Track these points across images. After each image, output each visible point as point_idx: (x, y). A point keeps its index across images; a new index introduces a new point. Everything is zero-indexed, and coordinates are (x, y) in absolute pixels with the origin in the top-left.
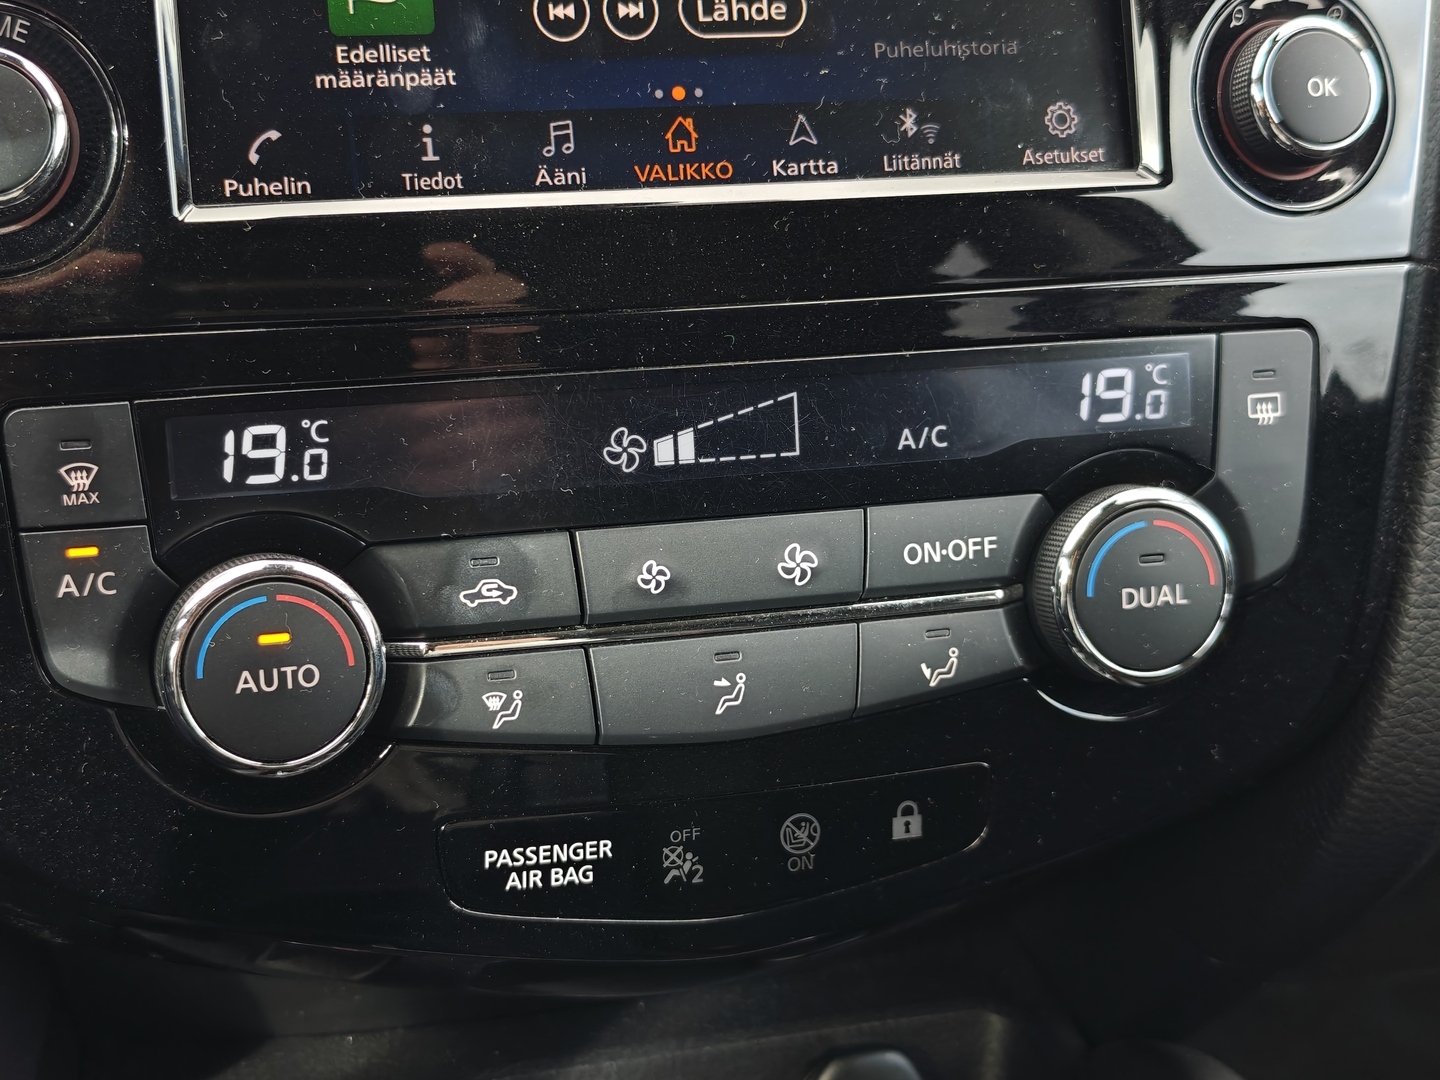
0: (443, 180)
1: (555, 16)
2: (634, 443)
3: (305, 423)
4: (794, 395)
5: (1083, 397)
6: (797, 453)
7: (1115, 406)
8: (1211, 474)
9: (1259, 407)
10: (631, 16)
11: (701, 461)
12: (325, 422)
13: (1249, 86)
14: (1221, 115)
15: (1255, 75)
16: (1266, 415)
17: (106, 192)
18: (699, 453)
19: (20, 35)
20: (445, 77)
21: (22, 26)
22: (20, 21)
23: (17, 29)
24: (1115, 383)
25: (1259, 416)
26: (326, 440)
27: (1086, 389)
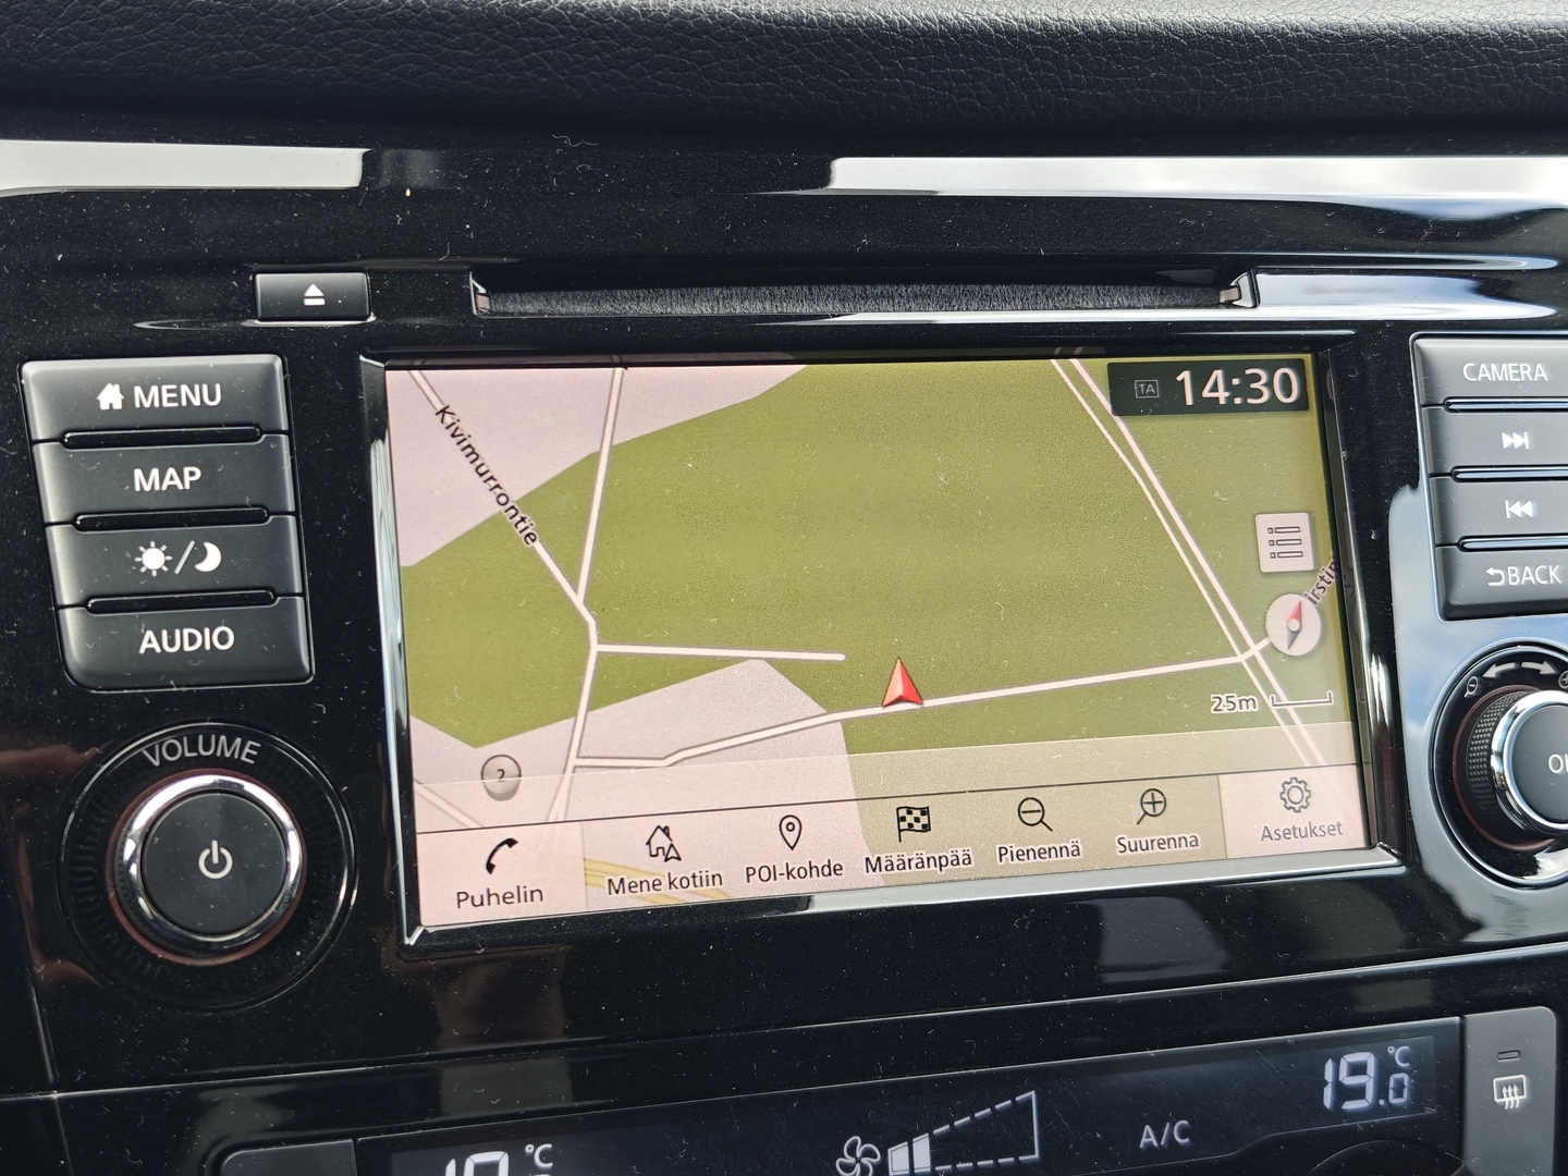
2: (869, 1153)
3: (529, 1149)
4: (1032, 1094)
5: (1326, 1083)
6: (1036, 1156)
7: (1359, 1093)
8: (1458, 1164)
9: (1504, 1090)
11: (937, 1168)
12: (549, 1146)
13: (1488, 763)
14: (1457, 787)
15: (1495, 747)
16: (1512, 1099)
17: (334, 918)
18: (935, 1160)
19: (248, 756)
21: (252, 747)
22: (250, 743)
23: (247, 750)
24: (1359, 1069)
25: (1506, 1099)
26: (550, 1165)
27: (1329, 1075)
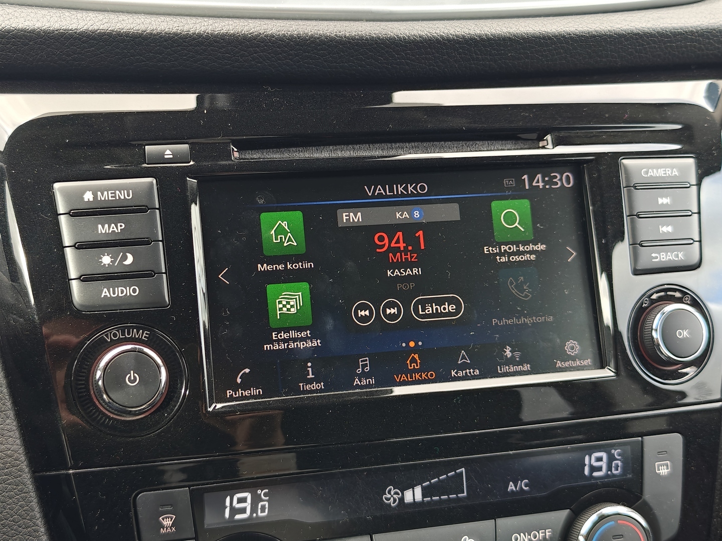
0: (316, 385)
1: (361, 315)
2: (396, 493)
3: (259, 492)
4: (463, 469)
5: (585, 465)
6: (465, 494)
7: (599, 469)
8: (641, 498)
9: (660, 468)
10: (392, 313)
11: (424, 499)
12: (267, 490)
13: (652, 332)
14: (640, 343)
15: (654, 327)
16: (664, 471)
17: (180, 401)
18: (424, 496)
19: (145, 337)
20: (317, 343)
21: (146, 334)
22: (146, 332)
23: (144, 335)
24: (599, 459)
25: (661, 471)
26: (268, 498)
27: (587, 461)
